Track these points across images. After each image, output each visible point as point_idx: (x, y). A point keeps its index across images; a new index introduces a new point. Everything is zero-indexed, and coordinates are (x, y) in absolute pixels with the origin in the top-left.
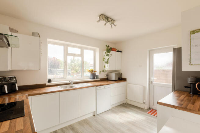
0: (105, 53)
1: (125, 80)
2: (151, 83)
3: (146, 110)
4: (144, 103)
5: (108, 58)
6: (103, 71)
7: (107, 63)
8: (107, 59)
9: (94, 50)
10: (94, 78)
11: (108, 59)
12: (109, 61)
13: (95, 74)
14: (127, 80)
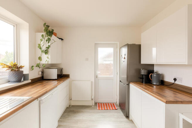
0: (43, 36)
1: (67, 76)
2: (96, 77)
3: (94, 106)
4: (92, 99)
5: (49, 44)
6: (38, 66)
7: (46, 52)
8: (47, 46)
9: (17, 26)
10: (19, 81)
11: (49, 46)
12: (50, 50)
13: (22, 72)
14: (70, 76)
